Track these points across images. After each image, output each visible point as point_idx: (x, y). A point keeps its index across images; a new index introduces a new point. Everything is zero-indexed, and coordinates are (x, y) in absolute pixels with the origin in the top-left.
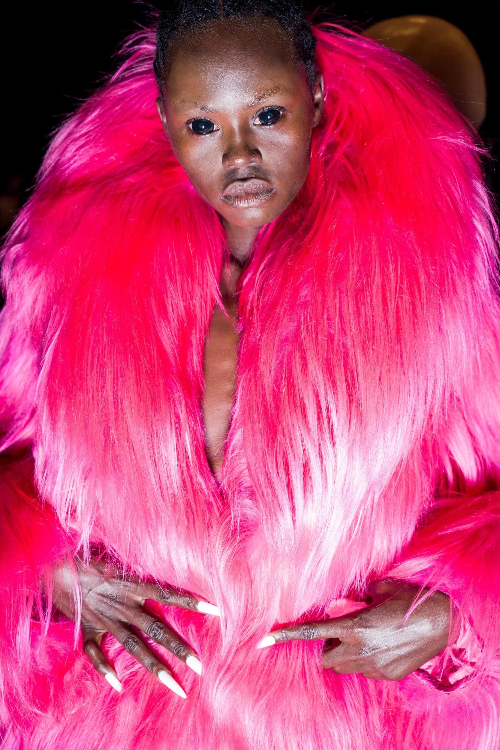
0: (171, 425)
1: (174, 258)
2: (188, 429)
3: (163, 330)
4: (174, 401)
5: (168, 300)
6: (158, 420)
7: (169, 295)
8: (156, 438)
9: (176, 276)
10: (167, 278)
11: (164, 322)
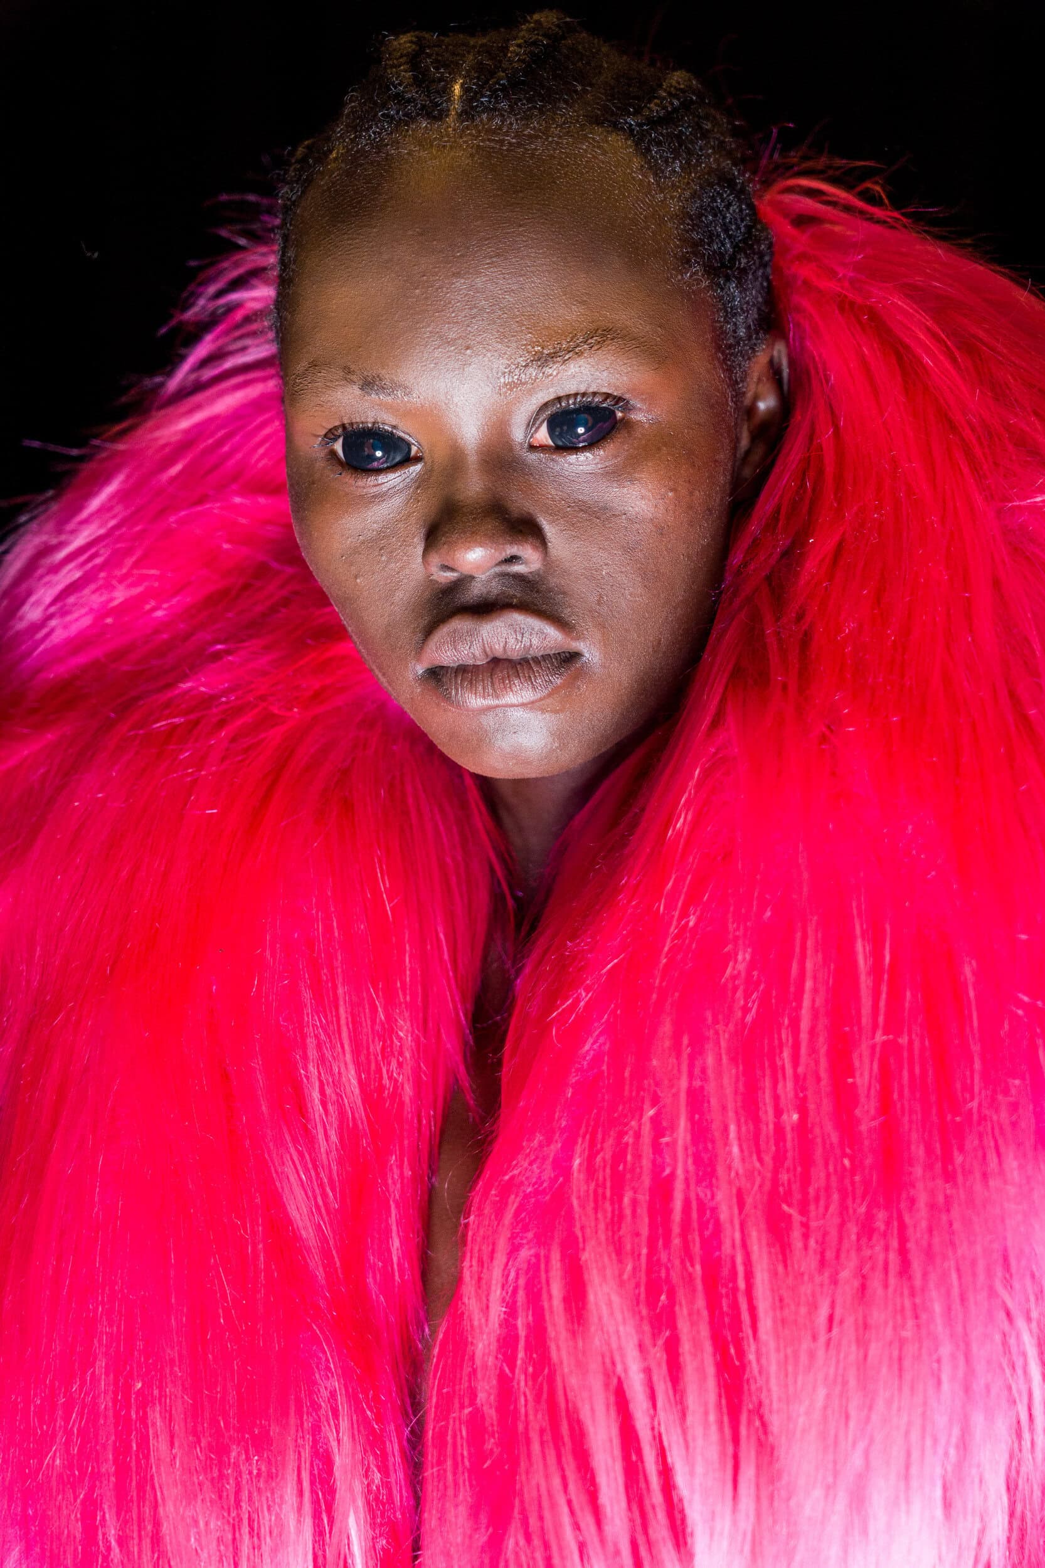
0: (301, 1493)
1: (328, 929)
2: (360, 1503)
3: (289, 1169)
4: (315, 1407)
5: (306, 1068)
6: (259, 1475)
7: (312, 1053)
8: (246, 1537)
9: (335, 988)
10: (307, 995)
11: (295, 1141)
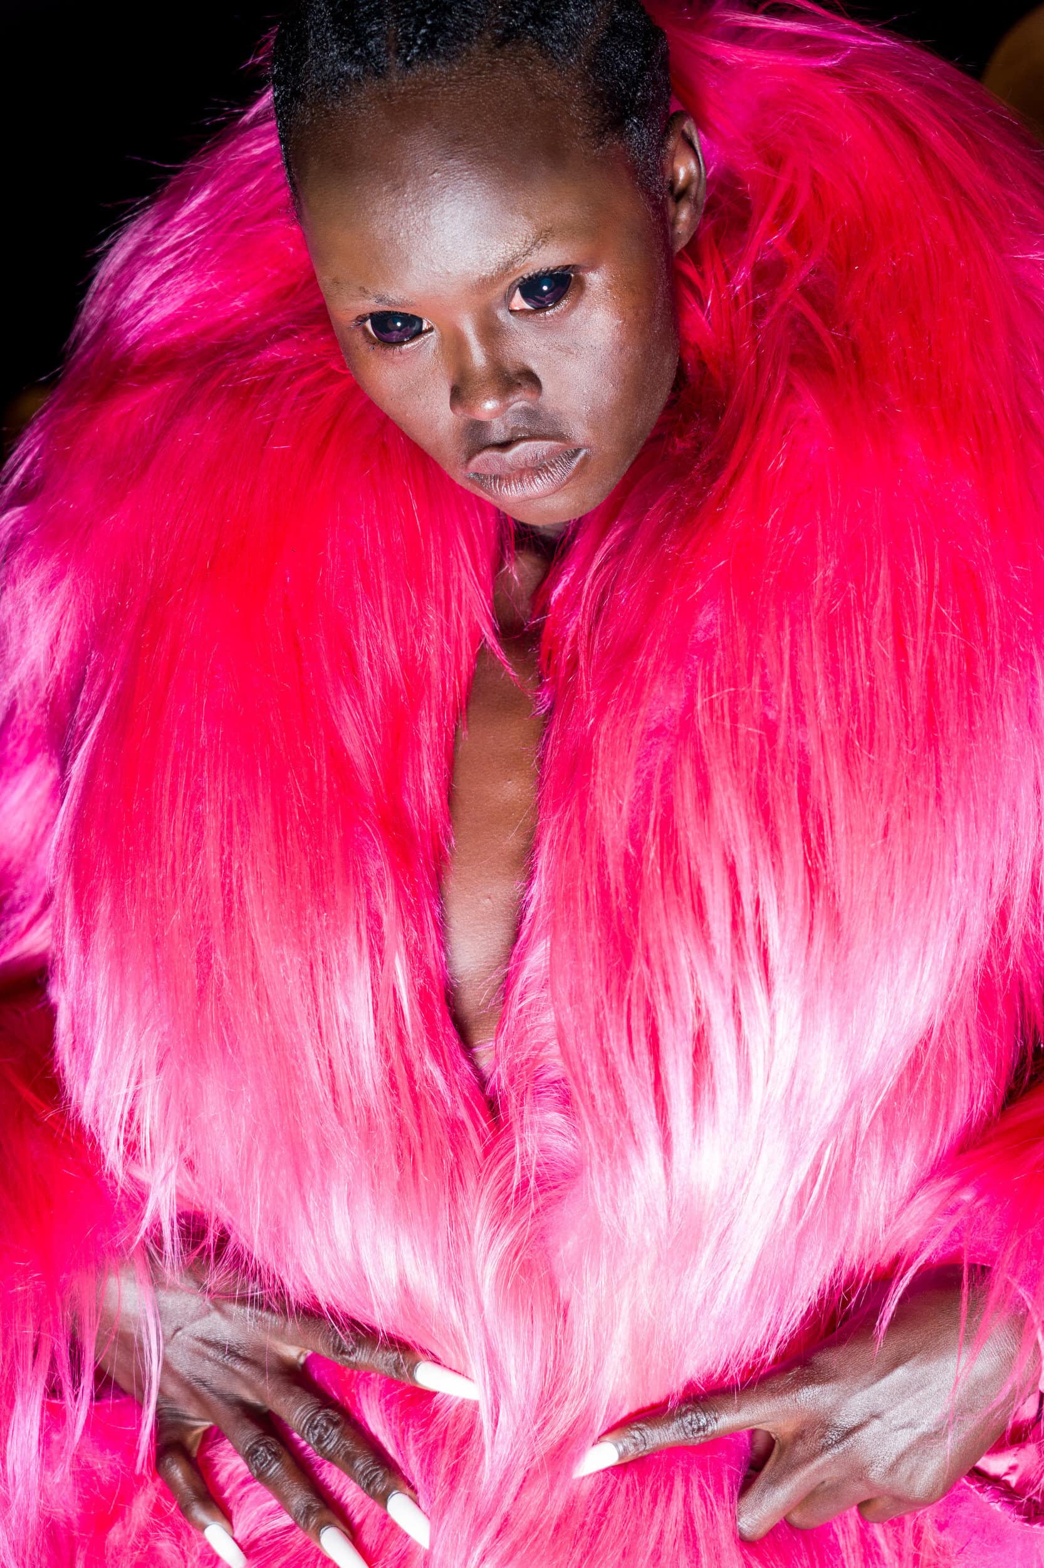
0: (360, 940)
1: (374, 540)
2: (402, 949)
3: (345, 712)
4: (367, 880)
5: (358, 640)
6: (327, 927)
7: (362, 628)
8: (321, 972)
9: (379, 582)
10: (358, 586)
11: (349, 693)
